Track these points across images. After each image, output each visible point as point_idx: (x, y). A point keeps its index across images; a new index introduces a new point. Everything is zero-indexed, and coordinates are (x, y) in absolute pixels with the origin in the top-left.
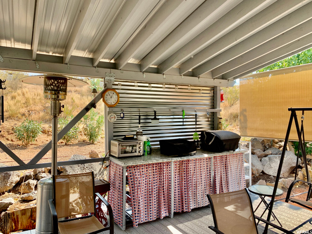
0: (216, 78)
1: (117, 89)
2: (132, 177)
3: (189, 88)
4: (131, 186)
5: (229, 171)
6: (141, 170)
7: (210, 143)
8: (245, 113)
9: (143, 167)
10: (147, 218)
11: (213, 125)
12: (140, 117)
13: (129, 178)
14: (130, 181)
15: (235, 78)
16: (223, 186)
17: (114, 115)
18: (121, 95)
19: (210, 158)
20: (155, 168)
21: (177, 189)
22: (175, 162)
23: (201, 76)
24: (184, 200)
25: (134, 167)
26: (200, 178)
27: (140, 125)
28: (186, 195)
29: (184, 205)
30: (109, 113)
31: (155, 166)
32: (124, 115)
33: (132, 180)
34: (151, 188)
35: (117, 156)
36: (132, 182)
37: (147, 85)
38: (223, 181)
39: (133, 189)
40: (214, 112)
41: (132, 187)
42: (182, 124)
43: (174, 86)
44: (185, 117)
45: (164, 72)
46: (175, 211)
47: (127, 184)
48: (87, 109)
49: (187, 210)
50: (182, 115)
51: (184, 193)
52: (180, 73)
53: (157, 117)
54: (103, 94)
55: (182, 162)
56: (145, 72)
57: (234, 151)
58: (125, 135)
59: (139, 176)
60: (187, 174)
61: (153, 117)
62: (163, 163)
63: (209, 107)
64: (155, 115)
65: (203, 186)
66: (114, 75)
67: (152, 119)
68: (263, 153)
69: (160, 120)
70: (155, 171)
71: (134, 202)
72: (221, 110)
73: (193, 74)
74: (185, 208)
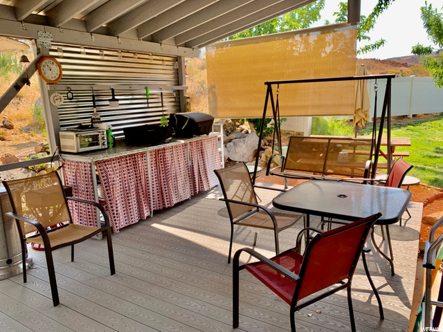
0: (180, 46)
1: (58, 57)
2: (104, 174)
3: (150, 57)
4: (104, 186)
5: (206, 158)
6: (113, 165)
7: (183, 128)
8: (214, 90)
9: (115, 161)
10: (127, 221)
11: (180, 106)
12: (94, 98)
13: (101, 176)
14: (102, 179)
15: (200, 47)
16: (201, 174)
17: (60, 95)
18: (63, 66)
19: (186, 145)
20: (128, 161)
21: (154, 183)
22: (151, 152)
23: (163, 42)
24: (165, 195)
25: (104, 162)
26: (178, 168)
27: (95, 110)
28: (166, 189)
29: (166, 201)
30: (50, 93)
31: (128, 158)
32: (73, 96)
33: (105, 178)
34: (127, 185)
35: (75, 151)
36: (104, 180)
37: (98, 52)
38: (201, 169)
39: (108, 188)
40: (179, 91)
41: (106, 187)
42: (146, 105)
43: (132, 55)
44: (150, 97)
45: (119, 35)
46: (155, 208)
47: (98, 183)
48: (17, 87)
49: (169, 205)
50: (146, 95)
51: (163, 187)
52: (138, 37)
53: (116, 97)
54: (37, 65)
55: (157, 152)
56: (94, 32)
57: (208, 134)
58: (80, 124)
59: (112, 173)
60: (164, 164)
61: (111, 98)
62: (137, 154)
63: (173, 83)
64: (113, 95)
65: (183, 177)
66: (51, 35)
67: (109, 100)
68: (228, 138)
69: (120, 102)
70: (129, 165)
71: (111, 204)
72: (187, 88)
73: (153, 39)
74: (166, 203)
